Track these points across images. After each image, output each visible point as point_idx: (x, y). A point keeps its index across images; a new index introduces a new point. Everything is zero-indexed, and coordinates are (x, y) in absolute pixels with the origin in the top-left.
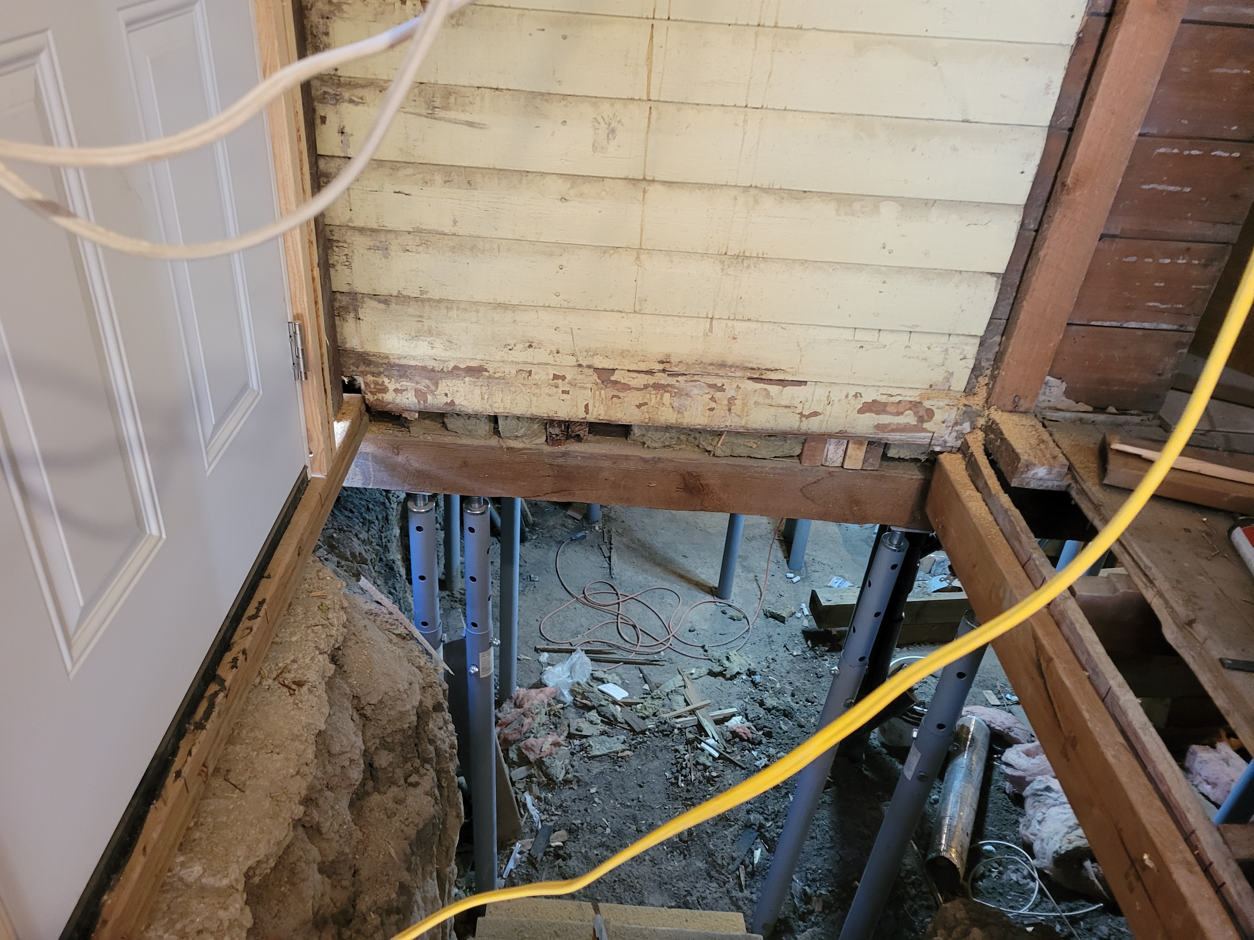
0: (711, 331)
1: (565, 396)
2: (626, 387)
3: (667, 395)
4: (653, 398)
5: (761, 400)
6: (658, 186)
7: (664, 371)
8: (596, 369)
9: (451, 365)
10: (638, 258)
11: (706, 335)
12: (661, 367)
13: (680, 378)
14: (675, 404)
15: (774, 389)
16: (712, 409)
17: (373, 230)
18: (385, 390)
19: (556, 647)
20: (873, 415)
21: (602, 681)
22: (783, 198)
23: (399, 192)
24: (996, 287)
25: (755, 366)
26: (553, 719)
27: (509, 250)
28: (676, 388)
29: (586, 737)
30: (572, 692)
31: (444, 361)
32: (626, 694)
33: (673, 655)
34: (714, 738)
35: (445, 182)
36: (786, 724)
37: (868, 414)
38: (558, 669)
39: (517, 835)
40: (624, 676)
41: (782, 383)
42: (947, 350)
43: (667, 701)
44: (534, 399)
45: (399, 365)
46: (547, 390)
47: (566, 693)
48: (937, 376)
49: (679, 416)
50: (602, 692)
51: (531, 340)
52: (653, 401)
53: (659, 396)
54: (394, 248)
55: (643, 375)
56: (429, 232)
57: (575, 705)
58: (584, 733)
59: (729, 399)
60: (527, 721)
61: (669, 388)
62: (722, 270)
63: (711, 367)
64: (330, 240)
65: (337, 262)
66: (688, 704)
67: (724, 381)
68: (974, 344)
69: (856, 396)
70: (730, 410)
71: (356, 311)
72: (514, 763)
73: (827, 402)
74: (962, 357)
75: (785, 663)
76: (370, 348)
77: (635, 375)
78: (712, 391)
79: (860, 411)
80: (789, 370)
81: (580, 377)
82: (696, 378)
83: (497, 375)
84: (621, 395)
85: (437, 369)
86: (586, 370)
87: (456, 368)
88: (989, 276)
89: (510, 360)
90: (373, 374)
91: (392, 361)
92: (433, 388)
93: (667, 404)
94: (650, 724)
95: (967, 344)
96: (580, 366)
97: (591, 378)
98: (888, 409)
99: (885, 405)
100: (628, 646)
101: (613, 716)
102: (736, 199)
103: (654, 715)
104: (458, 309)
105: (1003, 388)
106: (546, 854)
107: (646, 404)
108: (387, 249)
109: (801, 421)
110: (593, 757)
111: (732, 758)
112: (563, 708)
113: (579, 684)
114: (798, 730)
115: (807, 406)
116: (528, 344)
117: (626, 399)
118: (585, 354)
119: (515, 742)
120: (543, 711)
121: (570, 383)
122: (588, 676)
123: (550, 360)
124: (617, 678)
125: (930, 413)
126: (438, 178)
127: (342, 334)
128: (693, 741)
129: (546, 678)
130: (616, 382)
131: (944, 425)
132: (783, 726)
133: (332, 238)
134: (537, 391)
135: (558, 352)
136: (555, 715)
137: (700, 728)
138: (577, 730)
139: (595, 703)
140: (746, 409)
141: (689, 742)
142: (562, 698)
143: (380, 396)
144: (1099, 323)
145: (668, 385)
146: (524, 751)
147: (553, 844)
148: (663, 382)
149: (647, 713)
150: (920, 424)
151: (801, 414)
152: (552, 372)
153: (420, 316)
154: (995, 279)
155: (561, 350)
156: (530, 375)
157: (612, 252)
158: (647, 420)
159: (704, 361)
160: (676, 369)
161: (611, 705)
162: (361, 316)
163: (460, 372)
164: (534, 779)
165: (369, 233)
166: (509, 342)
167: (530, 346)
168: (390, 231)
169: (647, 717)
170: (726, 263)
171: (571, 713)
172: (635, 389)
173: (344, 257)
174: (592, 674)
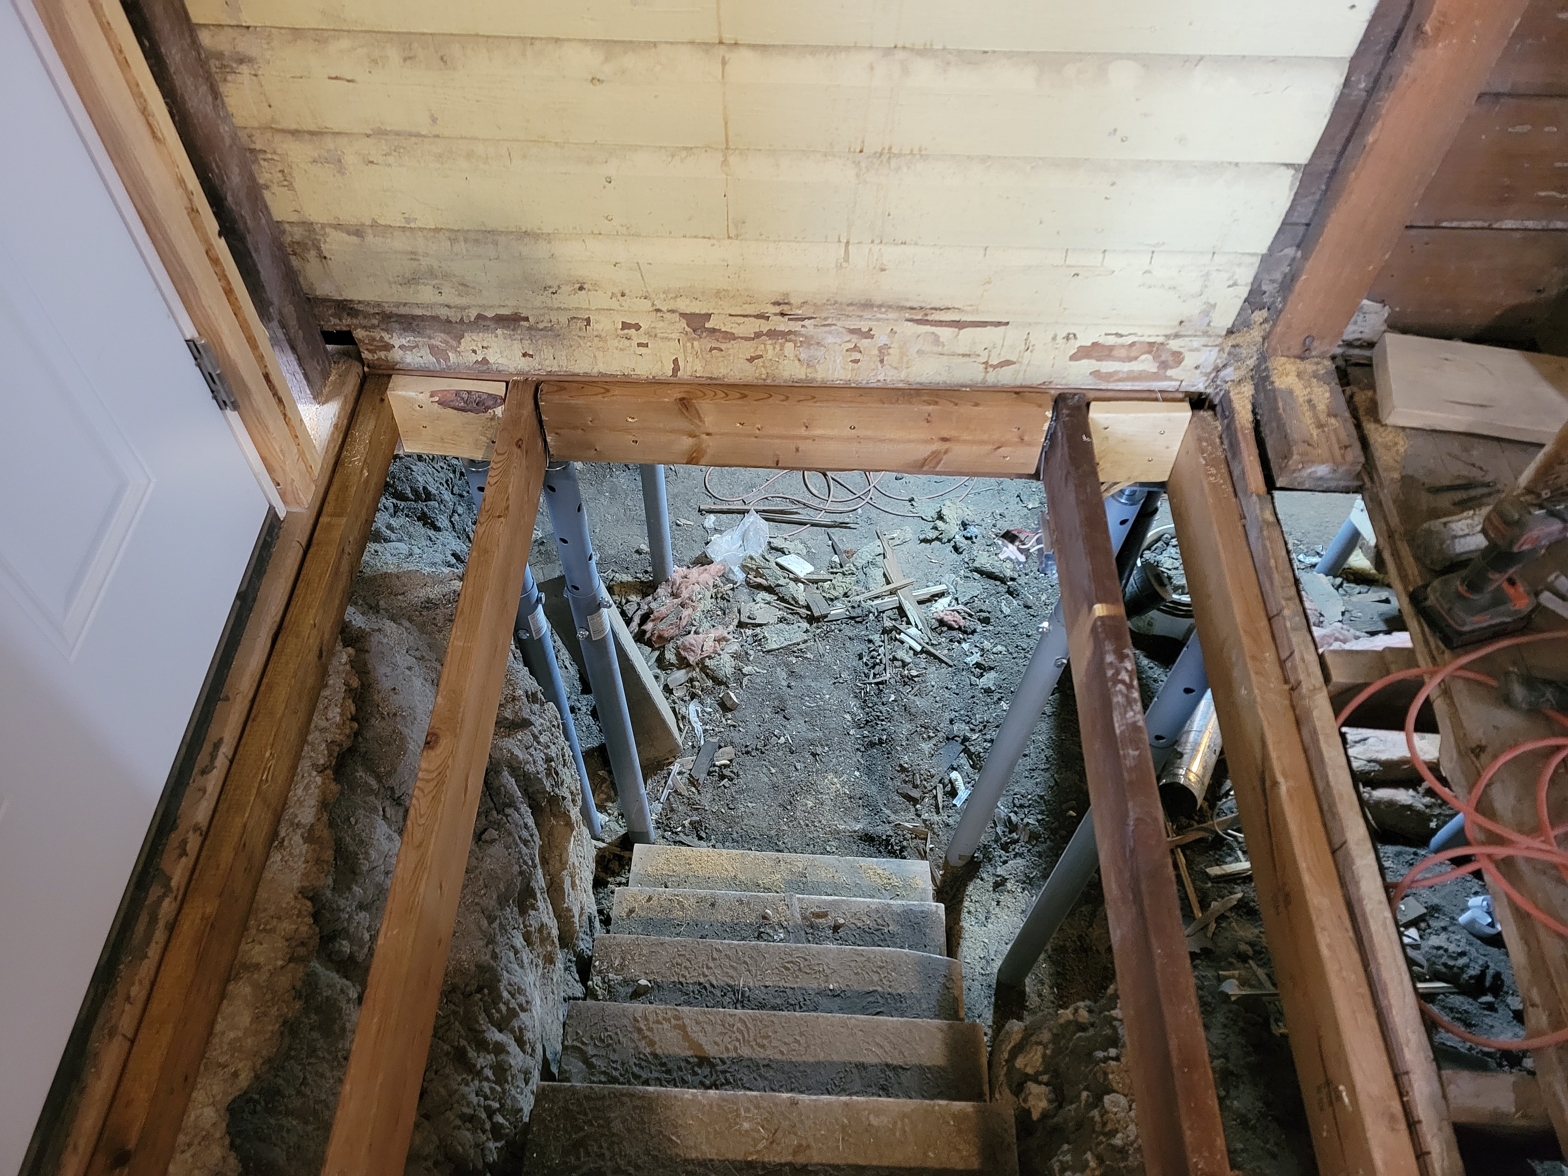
0: (847, 258)
1: (643, 350)
2: (730, 337)
3: (789, 346)
4: (770, 349)
5: (926, 348)
6: (745, 53)
7: (783, 314)
8: (683, 315)
9: (473, 314)
10: (725, 162)
11: (839, 267)
12: (777, 309)
13: (806, 322)
14: (802, 356)
15: (945, 333)
16: (856, 361)
17: (312, 133)
18: (388, 347)
19: (725, 507)
20: (1093, 362)
21: (782, 551)
22: (948, 63)
23: (336, 78)
24: (1292, 184)
25: (915, 305)
26: (722, 604)
27: (524, 157)
28: (802, 335)
29: (760, 625)
30: (744, 568)
31: (463, 308)
32: (811, 568)
33: (874, 513)
34: (917, 626)
35: (405, 60)
36: (1009, 604)
37: (1085, 362)
38: (726, 538)
39: (674, 752)
40: (809, 544)
41: (958, 325)
42: (1207, 274)
43: (862, 577)
44: (599, 355)
45: (397, 315)
46: (616, 343)
47: (736, 569)
48: (1192, 309)
49: (809, 370)
50: (782, 567)
51: (580, 279)
52: (770, 352)
53: (778, 347)
54: (350, 159)
55: (752, 319)
56: (398, 134)
57: (748, 583)
58: (757, 621)
59: (880, 349)
60: (686, 613)
61: (792, 337)
62: (858, 175)
63: (851, 308)
64: (252, 151)
65: (272, 182)
66: (888, 583)
67: (871, 324)
68: (1252, 264)
69: (1067, 338)
70: (882, 361)
71: (319, 249)
72: (672, 665)
73: (1023, 347)
74: (1231, 283)
75: (1016, 519)
76: (350, 294)
77: (741, 320)
78: (855, 338)
79: (1073, 358)
80: (966, 308)
81: (661, 324)
82: (829, 321)
83: (541, 326)
84: (723, 346)
85: (453, 320)
86: (668, 316)
87: (480, 317)
88: (1283, 168)
89: (556, 306)
90: (365, 328)
91: (388, 310)
92: (454, 344)
93: (791, 356)
94: (838, 610)
95: (1239, 265)
96: (658, 310)
97: (677, 326)
98: (1115, 353)
99: (1111, 348)
100: (814, 502)
101: (794, 598)
102: (872, 68)
103: (846, 595)
104: (466, 241)
105: (1289, 327)
106: (709, 773)
107: (761, 357)
108: (339, 161)
109: (987, 372)
110: (768, 652)
111: (937, 653)
112: (733, 589)
113: (752, 558)
114: (1023, 612)
115: (994, 353)
116: (577, 286)
117: (731, 351)
118: (662, 296)
119: (672, 638)
120: (708, 594)
121: (647, 333)
122: (765, 546)
123: (614, 304)
124: (801, 546)
125: (1178, 358)
126: (393, 54)
127: (305, 278)
128: (891, 631)
129: (711, 551)
130: (714, 331)
131: (1198, 371)
132: (1004, 609)
133: (253, 146)
134: (601, 344)
135: (623, 295)
136: (723, 598)
137: (901, 611)
138: (749, 618)
139: (772, 582)
140: (905, 359)
141: (885, 631)
142: (731, 576)
143: (382, 354)
144: (1454, 224)
145: (790, 332)
146: (682, 653)
147: (717, 763)
148: (782, 328)
149: (836, 594)
150: (1162, 372)
151: (986, 363)
152: (619, 321)
153: (412, 253)
154: (1292, 172)
155: (627, 292)
156: (588, 323)
157: (684, 154)
158: (764, 377)
159: (839, 300)
160: (800, 312)
161: (792, 583)
162: (326, 254)
163: (488, 323)
164: (696, 683)
165: (307, 137)
166: (550, 283)
167: (581, 288)
168: (339, 133)
169: (836, 598)
170: (863, 165)
171: (743, 594)
172: (742, 338)
173: (280, 175)
174: (769, 543)
